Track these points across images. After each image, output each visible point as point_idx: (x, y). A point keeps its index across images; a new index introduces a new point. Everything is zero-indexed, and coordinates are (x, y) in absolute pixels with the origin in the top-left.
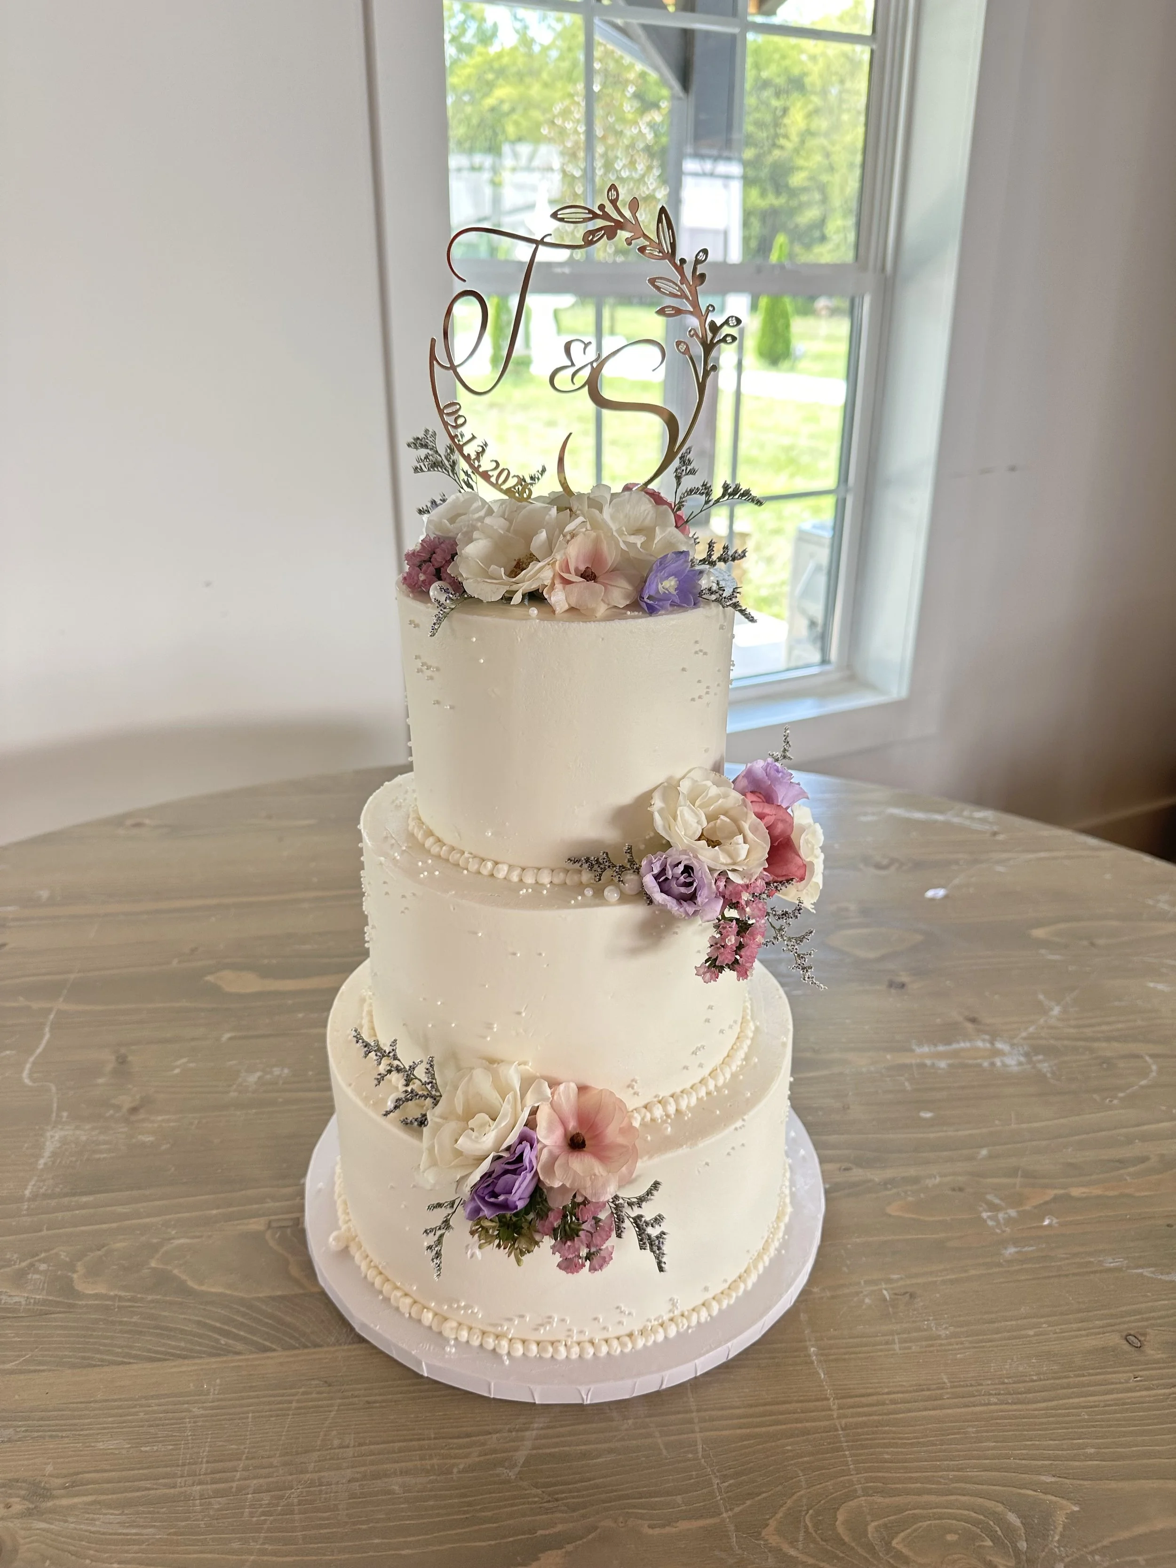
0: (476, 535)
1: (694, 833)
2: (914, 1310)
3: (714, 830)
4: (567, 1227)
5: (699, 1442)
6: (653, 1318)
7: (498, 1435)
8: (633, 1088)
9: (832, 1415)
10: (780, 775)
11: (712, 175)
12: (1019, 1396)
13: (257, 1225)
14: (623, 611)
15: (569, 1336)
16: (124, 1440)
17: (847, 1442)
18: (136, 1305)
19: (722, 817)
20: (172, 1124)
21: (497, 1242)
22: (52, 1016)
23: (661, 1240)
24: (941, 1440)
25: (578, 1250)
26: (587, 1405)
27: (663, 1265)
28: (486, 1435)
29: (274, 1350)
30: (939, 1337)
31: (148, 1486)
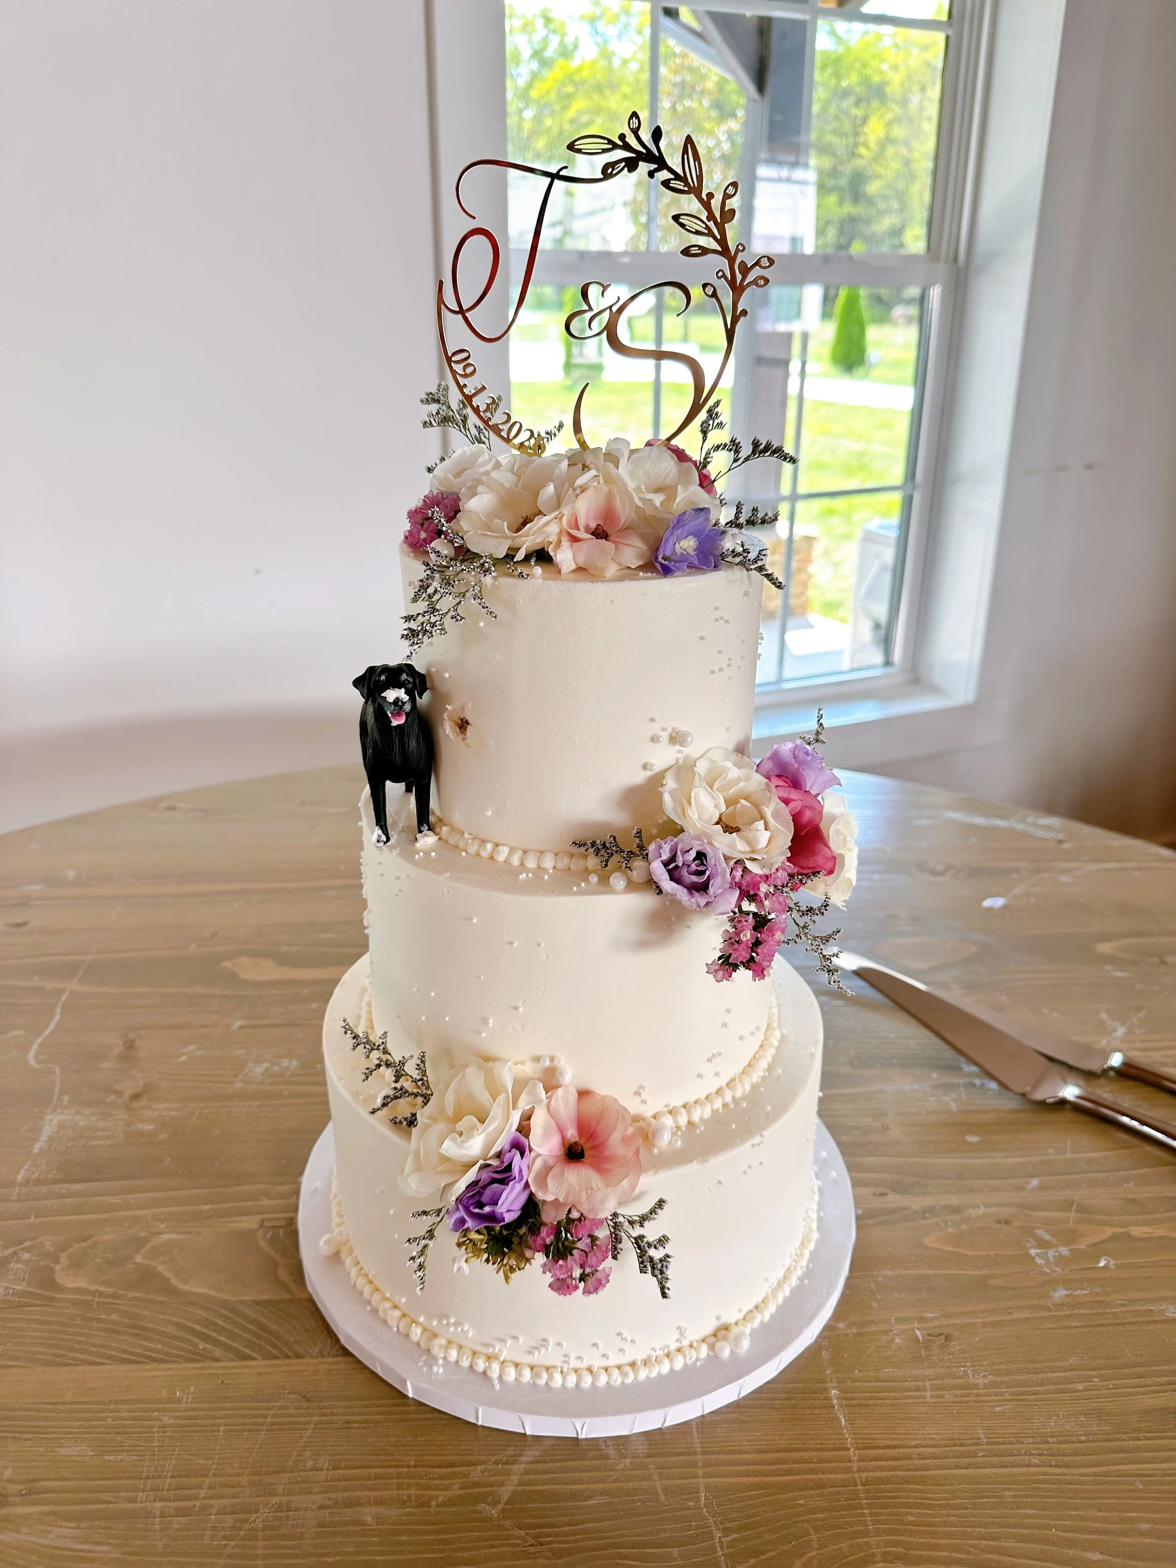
0: (480, 489)
1: (711, 818)
2: (950, 1354)
3: (733, 815)
4: (560, 1245)
5: (702, 1488)
6: (658, 1347)
7: (483, 1467)
8: (640, 1096)
9: (852, 1468)
10: (809, 758)
11: (789, 180)
12: (1065, 1458)
13: (249, 1223)
14: (636, 572)
15: (565, 1362)
16: (88, 1447)
17: (866, 1498)
18: (117, 1301)
19: (743, 801)
20: (173, 1113)
21: (486, 1256)
22: (64, 997)
23: (665, 1263)
24: (974, 1504)
25: (571, 1270)
26: (582, 1439)
27: (667, 1291)
28: (471, 1466)
29: (254, 1359)
30: (976, 1386)
31: (107, 1499)
